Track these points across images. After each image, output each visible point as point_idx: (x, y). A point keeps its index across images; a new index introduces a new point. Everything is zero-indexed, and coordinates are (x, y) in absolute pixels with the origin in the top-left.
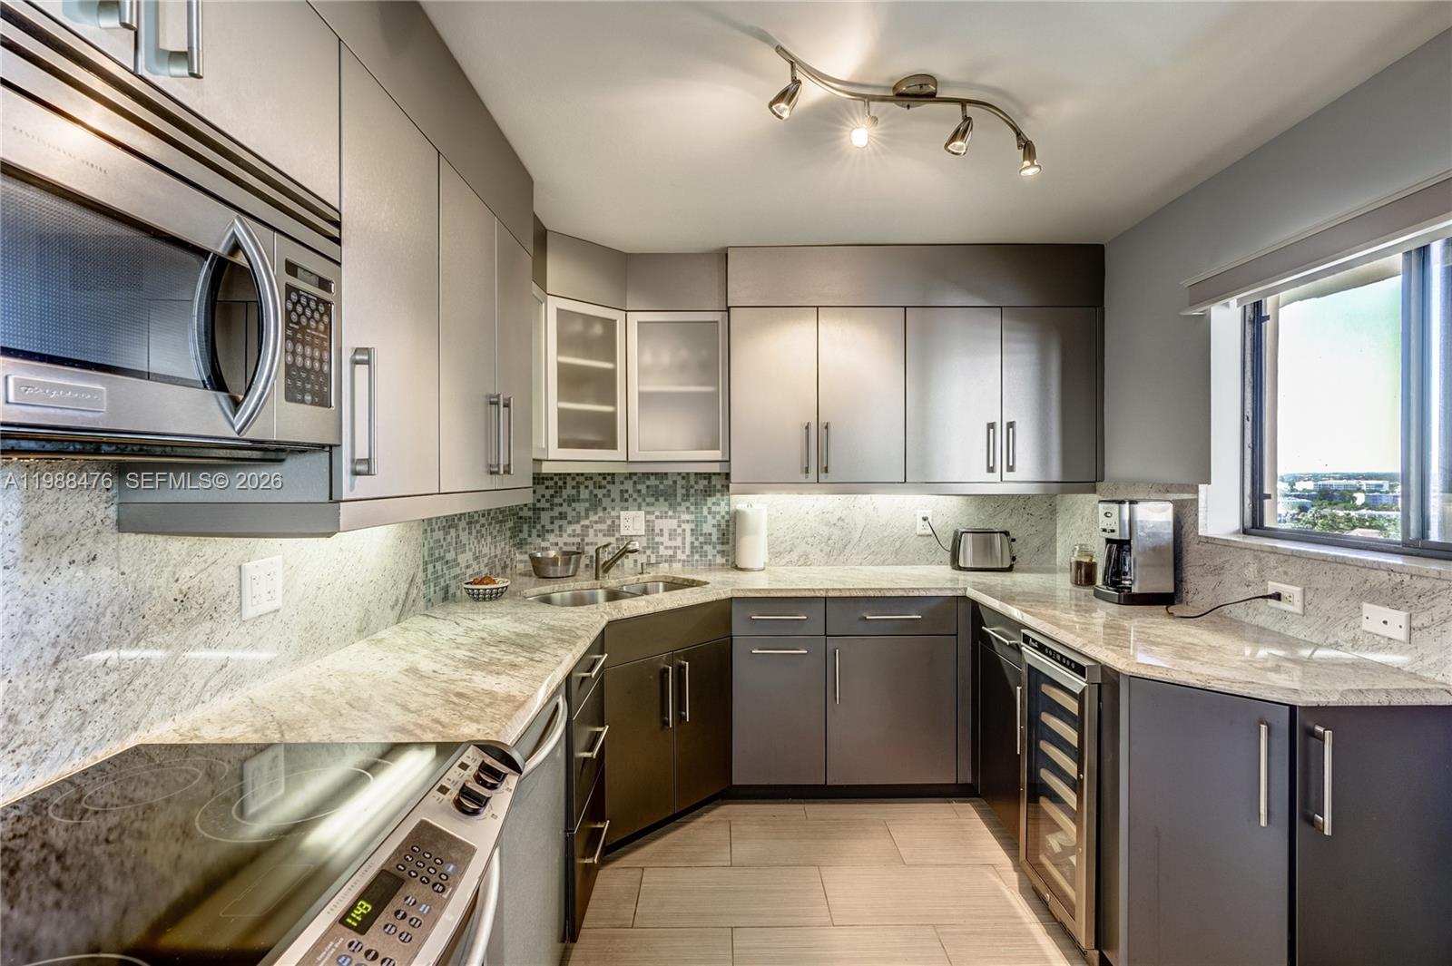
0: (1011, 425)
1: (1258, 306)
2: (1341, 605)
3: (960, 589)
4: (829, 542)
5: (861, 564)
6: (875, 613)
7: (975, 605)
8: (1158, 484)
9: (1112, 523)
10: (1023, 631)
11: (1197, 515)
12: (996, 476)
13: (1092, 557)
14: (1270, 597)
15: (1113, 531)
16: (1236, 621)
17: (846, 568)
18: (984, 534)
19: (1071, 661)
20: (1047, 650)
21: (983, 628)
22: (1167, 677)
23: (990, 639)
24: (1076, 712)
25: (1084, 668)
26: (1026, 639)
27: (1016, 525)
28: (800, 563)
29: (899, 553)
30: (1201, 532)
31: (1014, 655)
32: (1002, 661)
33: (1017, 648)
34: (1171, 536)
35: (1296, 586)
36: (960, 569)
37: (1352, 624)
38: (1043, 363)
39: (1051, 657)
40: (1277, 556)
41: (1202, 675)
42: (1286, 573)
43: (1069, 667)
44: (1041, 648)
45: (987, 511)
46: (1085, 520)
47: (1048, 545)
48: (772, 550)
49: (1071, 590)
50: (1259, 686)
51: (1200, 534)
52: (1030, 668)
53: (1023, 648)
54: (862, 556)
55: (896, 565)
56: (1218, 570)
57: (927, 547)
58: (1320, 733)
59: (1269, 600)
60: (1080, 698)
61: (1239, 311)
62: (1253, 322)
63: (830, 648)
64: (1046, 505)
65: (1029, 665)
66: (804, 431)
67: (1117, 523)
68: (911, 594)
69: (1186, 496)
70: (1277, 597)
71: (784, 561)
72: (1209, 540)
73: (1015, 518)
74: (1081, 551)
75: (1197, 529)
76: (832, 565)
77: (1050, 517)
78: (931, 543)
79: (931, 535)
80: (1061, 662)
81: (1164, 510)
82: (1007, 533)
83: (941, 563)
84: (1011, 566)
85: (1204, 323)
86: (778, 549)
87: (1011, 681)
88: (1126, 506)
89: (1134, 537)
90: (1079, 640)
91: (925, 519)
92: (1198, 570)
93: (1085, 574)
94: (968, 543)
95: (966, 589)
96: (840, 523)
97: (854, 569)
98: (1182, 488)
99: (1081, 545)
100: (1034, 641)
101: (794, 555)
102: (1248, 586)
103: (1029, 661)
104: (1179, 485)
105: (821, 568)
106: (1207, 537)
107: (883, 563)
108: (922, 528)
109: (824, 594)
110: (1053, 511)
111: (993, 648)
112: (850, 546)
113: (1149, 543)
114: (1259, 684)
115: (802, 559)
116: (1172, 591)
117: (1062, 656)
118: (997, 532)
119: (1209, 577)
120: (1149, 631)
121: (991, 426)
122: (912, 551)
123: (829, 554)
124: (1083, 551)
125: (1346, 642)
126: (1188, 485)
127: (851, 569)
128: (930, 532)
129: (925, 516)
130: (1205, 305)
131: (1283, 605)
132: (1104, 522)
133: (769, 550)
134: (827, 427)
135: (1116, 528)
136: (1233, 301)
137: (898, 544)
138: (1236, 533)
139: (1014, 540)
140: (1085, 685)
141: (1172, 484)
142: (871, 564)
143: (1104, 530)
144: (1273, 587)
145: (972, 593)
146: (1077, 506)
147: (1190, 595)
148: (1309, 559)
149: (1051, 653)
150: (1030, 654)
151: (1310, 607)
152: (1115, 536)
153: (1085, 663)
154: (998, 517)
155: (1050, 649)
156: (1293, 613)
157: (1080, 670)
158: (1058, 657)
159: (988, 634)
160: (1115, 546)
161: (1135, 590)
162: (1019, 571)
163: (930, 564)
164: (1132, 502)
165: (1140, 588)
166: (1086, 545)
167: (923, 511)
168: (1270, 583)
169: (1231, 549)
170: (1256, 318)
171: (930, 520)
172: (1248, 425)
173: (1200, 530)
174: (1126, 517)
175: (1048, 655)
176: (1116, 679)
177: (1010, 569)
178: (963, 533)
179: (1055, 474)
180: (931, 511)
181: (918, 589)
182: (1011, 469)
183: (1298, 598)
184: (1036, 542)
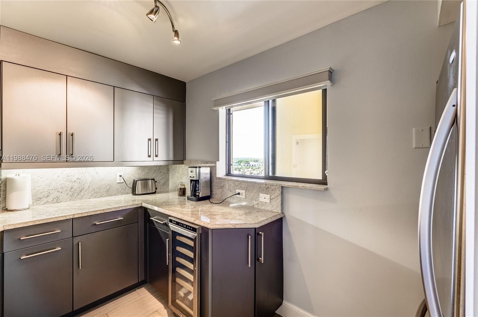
0: (157, 140)
1: (229, 110)
2: (255, 195)
3: (139, 204)
4: (72, 190)
5: (90, 198)
6: (100, 221)
7: (145, 209)
8: (204, 161)
9: (193, 174)
10: (169, 218)
11: (216, 171)
12: (151, 159)
13: (185, 186)
14: (237, 194)
15: (194, 177)
16: (227, 202)
17: (82, 201)
18: (145, 181)
19: (191, 227)
20: (180, 224)
21: (151, 218)
22: (223, 227)
23: (153, 222)
24: (193, 246)
25: (196, 229)
26: (171, 221)
27: (156, 176)
28: (53, 202)
29: (109, 192)
30: (217, 176)
31: (165, 227)
32: (159, 230)
33: (166, 224)
34: (209, 178)
35: (244, 190)
36: (136, 195)
37: (257, 200)
38: (167, 118)
39: (182, 226)
40: (238, 182)
41: (233, 224)
42: (241, 187)
43: (190, 229)
44: (178, 224)
45: (145, 172)
46: (179, 174)
47: (166, 182)
48: (34, 197)
49: (178, 199)
50: (247, 224)
51: (217, 177)
52: (173, 231)
53: (169, 225)
54: (91, 194)
55: (107, 196)
56: (222, 187)
57: (121, 187)
58: (260, 234)
59: (237, 195)
60: (194, 240)
61: (225, 111)
62: (228, 114)
63: (75, 242)
64: (166, 168)
65: (172, 231)
66: (58, 136)
67: (195, 174)
68: (119, 209)
69: (213, 165)
70: (239, 194)
71: (43, 202)
72: (220, 178)
73: (156, 174)
74: (181, 184)
75: (216, 175)
76: (74, 200)
77: (167, 172)
78: (123, 186)
79: (123, 183)
80: (186, 228)
81: (207, 169)
82: (154, 179)
83: (127, 193)
84: (156, 191)
85: (217, 112)
86: (39, 196)
87: (163, 238)
88: (198, 169)
89: (200, 179)
90: (193, 219)
91: (120, 176)
92: (216, 188)
93: (183, 192)
94: (139, 185)
95: (142, 204)
96: (78, 180)
97: (86, 201)
98: (211, 162)
99: (181, 182)
100: (174, 221)
101: (50, 199)
102: (231, 191)
103: (172, 229)
104: (210, 161)
105: (67, 203)
106: (219, 178)
107: (101, 196)
108: (119, 180)
109: (72, 217)
110: (168, 170)
111: (154, 225)
112: (83, 191)
113: (204, 180)
114: (247, 223)
115: (55, 200)
116: (210, 195)
117: (187, 226)
118: (150, 180)
119: (220, 189)
120: (210, 210)
121: (149, 140)
122: (115, 190)
123: (72, 195)
124: (182, 185)
125: (256, 204)
126: (213, 162)
127: (85, 201)
128: (123, 181)
129: (120, 175)
130: (217, 107)
131: (240, 196)
132: (191, 174)
133: (32, 197)
134: (72, 135)
135: (195, 176)
136: (224, 107)
137: (108, 187)
138: (225, 176)
139: (156, 182)
140: (196, 235)
141: (208, 161)
142: (95, 197)
143: (191, 177)
144: (237, 192)
145: (144, 205)
146: (177, 168)
147: (214, 195)
148: (247, 182)
149: (182, 225)
150: (173, 227)
151: (247, 196)
152: (194, 179)
153: (197, 227)
154: (149, 174)
155: (181, 223)
156: (242, 198)
157: (194, 230)
158: (185, 226)
159: (152, 220)
160: (194, 182)
161: (200, 196)
162: (159, 193)
163: (123, 194)
164: (200, 167)
165: (202, 195)
166: (183, 182)
167: (120, 173)
168: (237, 190)
169: (226, 181)
170: (229, 113)
171: (123, 176)
172: (227, 144)
173: (217, 175)
174: (198, 172)
175: (181, 226)
176: (207, 231)
177: (155, 193)
178: (137, 181)
179: (171, 158)
180: (123, 173)
181: (121, 207)
182: (156, 156)
183: (244, 194)
184: (163, 182)
